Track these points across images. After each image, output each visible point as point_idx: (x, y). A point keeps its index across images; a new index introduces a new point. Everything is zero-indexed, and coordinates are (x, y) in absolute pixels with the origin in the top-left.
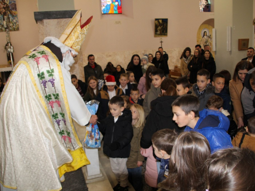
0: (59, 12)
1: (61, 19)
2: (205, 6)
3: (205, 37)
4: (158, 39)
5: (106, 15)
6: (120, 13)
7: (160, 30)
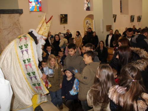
0: (10, 10)
1: (11, 14)
2: (87, 8)
3: (88, 24)
4: (63, 25)
5: (32, 12)
6: (40, 11)
7: (63, 21)
